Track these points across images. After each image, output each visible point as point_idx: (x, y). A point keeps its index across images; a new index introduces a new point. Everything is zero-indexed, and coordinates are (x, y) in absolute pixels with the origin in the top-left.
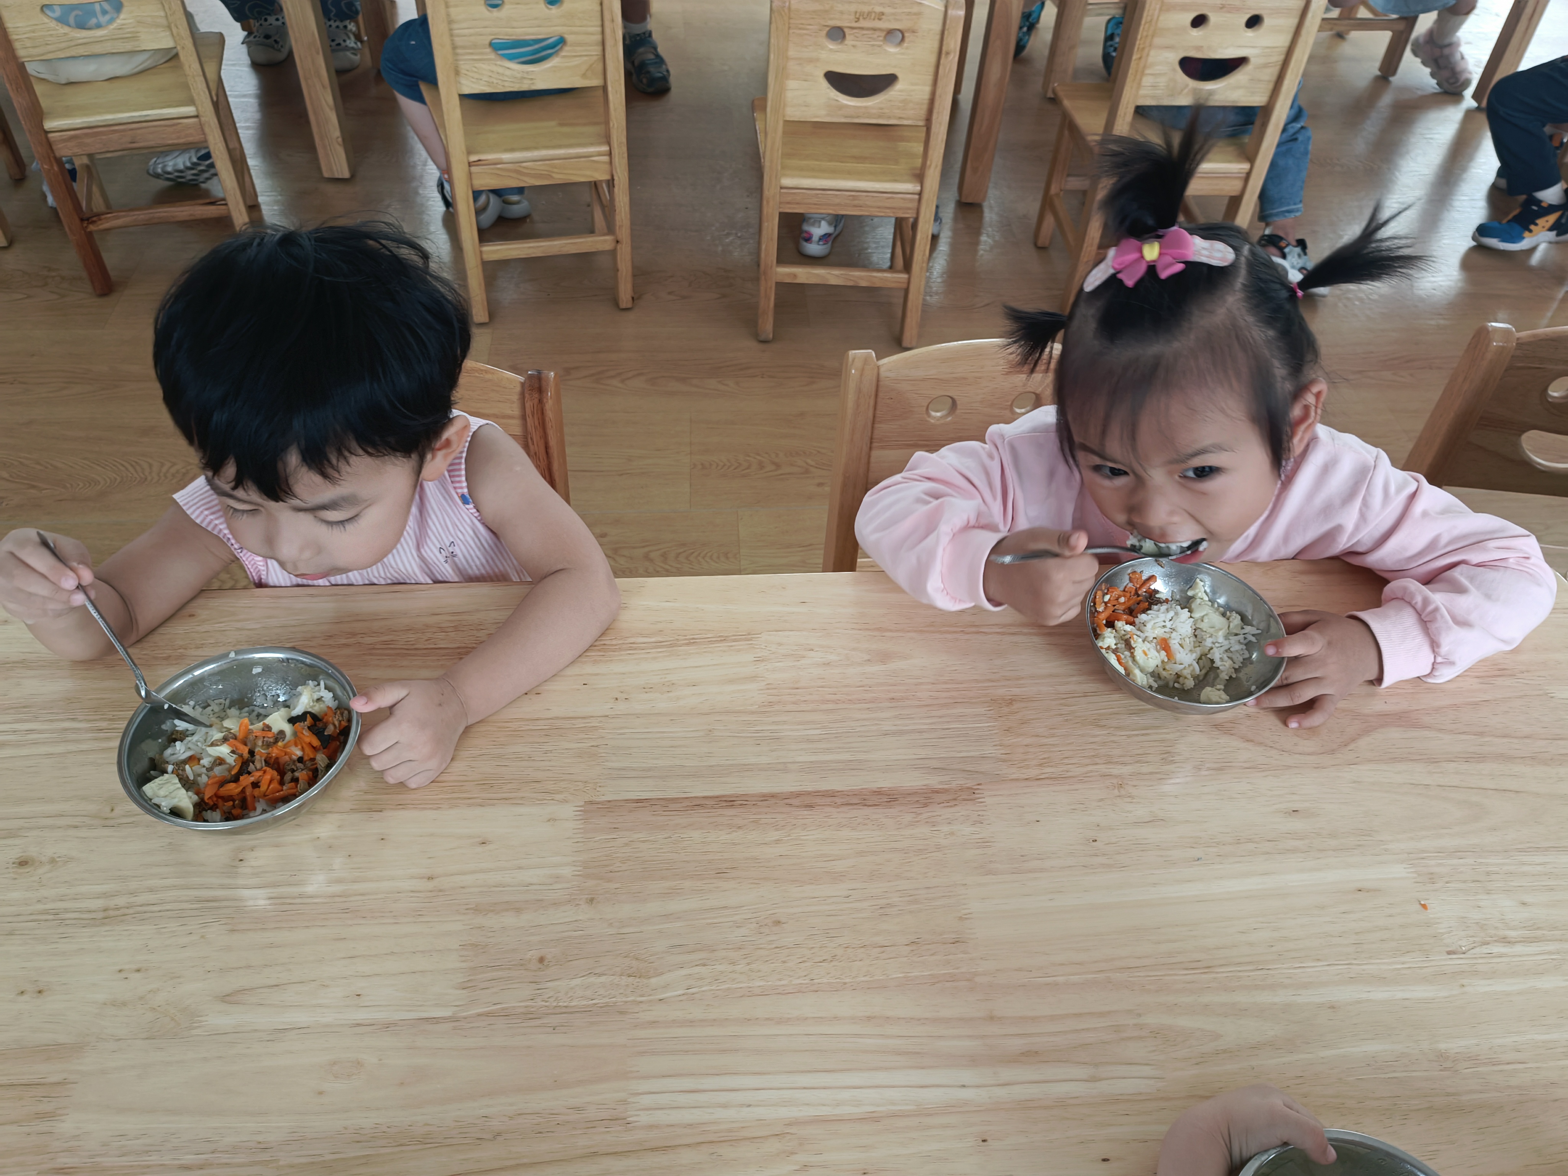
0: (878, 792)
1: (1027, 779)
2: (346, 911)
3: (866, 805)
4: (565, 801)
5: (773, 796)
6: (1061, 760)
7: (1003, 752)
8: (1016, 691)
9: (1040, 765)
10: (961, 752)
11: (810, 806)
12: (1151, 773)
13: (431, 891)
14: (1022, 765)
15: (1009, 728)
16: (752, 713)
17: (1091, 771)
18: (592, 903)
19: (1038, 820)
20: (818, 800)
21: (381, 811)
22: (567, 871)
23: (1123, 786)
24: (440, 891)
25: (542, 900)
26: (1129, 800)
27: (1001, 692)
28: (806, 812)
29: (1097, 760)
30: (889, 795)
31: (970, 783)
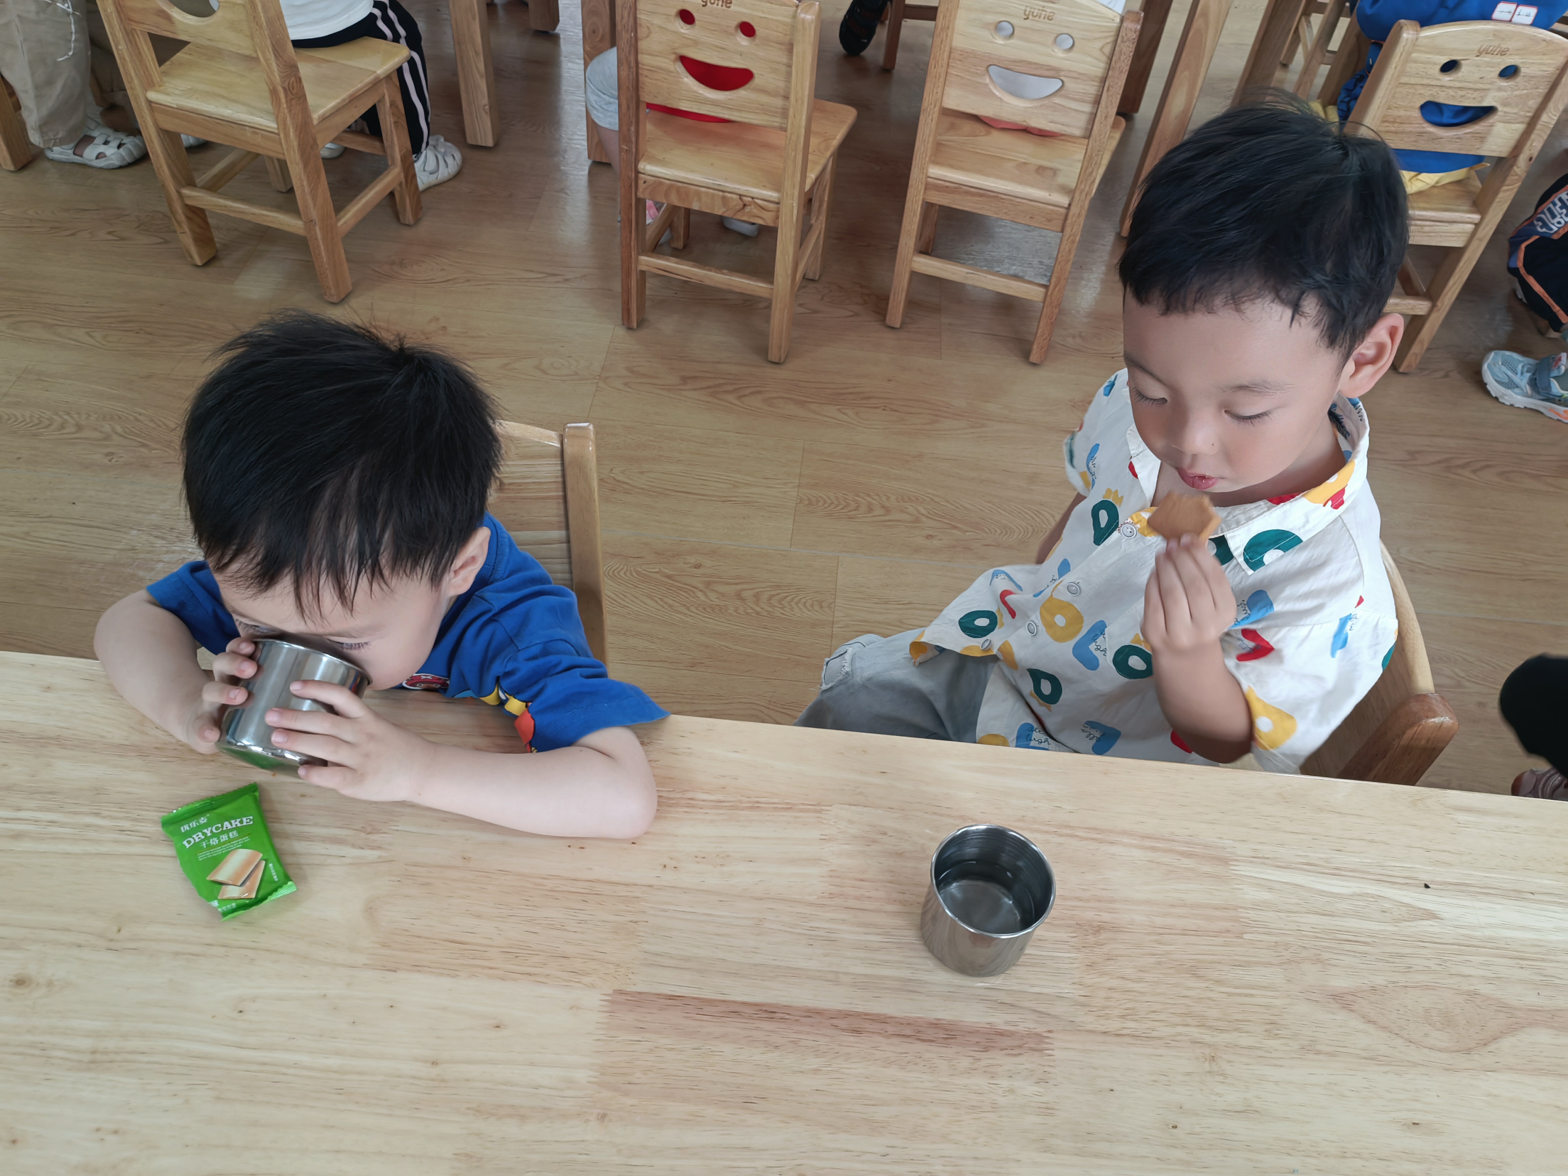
0: (936, 1025)
1: (1105, 1033)
2: (340, 1091)
3: (919, 1039)
4: (593, 986)
5: (818, 1012)
6: (1147, 1014)
7: (1082, 993)
8: (1106, 917)
9: (1123, 1017)
10: (1033, 986)
11: (857, 1031)
12: (1250, 1048)
13: (433, 1080)
14: (1102, 1013)
15: (1093, 963)
16: (811, 904)
17: (1180, 1034)
18: (603, 1121)
19: (1112, 1088)
20: (867, 1025)
21: (395, 971)
22: (582, 1076)
23: (1215, 1059)
24: (443, 1081)
25: (550, 1109)
26: (1221, 1079)
27: (1089, 915)
28: (852, 1039)
29: (1189, 1020)
30: (947, 1030)
31: (1040, 1029)
